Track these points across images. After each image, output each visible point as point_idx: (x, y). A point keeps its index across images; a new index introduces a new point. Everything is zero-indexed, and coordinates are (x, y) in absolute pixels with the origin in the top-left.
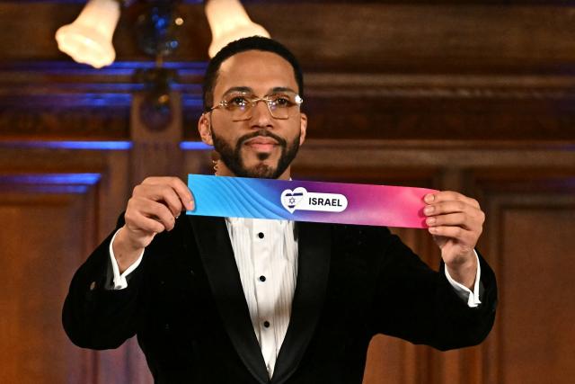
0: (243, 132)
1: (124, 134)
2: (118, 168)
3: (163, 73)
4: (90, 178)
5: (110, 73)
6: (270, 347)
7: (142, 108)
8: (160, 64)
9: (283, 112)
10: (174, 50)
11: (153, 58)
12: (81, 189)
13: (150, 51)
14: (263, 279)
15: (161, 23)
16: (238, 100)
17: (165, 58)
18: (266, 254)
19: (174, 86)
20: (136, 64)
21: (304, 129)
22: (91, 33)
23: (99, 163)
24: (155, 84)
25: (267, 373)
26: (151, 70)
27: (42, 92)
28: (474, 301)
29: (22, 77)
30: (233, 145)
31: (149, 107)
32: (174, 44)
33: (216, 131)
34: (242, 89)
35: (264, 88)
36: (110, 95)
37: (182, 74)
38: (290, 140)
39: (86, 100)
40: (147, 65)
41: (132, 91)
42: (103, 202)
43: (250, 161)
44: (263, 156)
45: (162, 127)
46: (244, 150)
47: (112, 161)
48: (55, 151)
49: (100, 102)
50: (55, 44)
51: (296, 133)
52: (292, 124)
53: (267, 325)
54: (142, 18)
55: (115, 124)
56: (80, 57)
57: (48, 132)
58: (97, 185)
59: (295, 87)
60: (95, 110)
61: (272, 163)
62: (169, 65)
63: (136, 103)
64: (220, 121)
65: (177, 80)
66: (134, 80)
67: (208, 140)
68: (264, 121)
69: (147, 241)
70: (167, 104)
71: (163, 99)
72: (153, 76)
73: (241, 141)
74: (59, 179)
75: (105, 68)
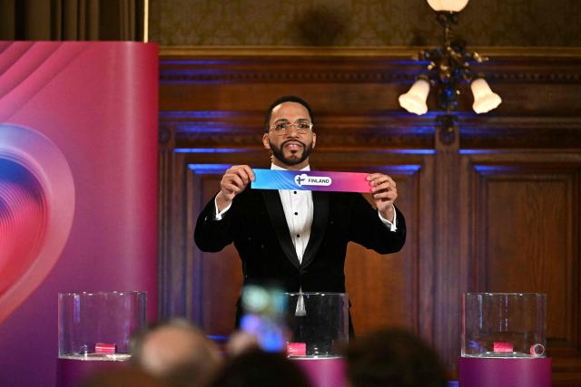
0: (283, 141)
1: (432, 146)
2: (429, 162)
3: (450, 117)
4: (415, 168)
5: (425, 117)
6: (300, 248)
7: (440, 134)
8: (449, 112)
9: (304, 131)
10: (455, 107)
11: (446, 110)
12: (411, 173)
13: (444, 106)
14: (296, 214)
15: (449, 93)
16: (282, 126)
17: (451, 110)
18: (297, 202)
19: (455, 123)
20: (437, 113)
21: (314, 140)
22: (416, 98)
23: (420, 160)
24: (446, 122)
25: (298, 261)
26: (444, 116)
27: (392, 126)
28: (393, 228)
29: (382, 119)
30: (279, 147)
31: (444, 133)
32: (456, 103)
33: (272, 141)
34: (283, 120)
35: (293, 120)
36: (425, 128)
37: (460, 117)
38: (307, 144)
39: (414, 130)
40: (442, 113)
41: (436, 126)
42: (422, 178)
43: (288, 154)
44: (294, 152)
45: (449, 143)
46: (284, 149)
47: (426, 159)
48: (399, 155)
49: (420, 131)
50: (398, 103)
51: (310, 141)
52: (308, 137)
53: (298, 236)
54: (440, 91)
55: (427, 141)
56: (411, 110)
57: (395, 145)
58: (419, 171)
59: (310, 119)
60: (418, 135)
61: (299, 155)
62: (454, 113)
63: (438, 131)
64: (273, 137)
65: (457, 120)
66: (437, 120)
67: (267, 146)
68: (294, 134)
69: (232, 196)
70: (453, 132)
71: (450, 130)
72: (445, 119)
73: (282, 145)
74: (400, 168)
75: (423, 115)
